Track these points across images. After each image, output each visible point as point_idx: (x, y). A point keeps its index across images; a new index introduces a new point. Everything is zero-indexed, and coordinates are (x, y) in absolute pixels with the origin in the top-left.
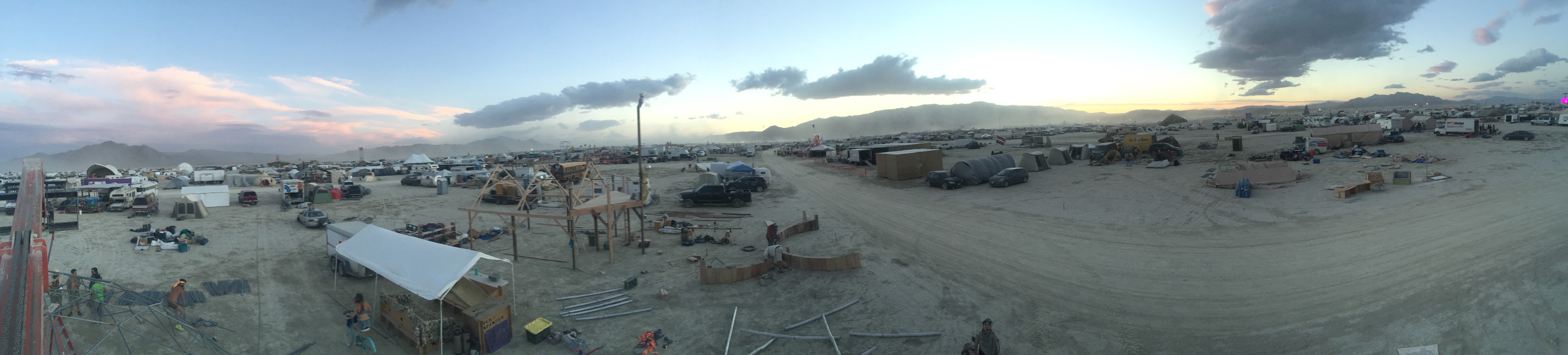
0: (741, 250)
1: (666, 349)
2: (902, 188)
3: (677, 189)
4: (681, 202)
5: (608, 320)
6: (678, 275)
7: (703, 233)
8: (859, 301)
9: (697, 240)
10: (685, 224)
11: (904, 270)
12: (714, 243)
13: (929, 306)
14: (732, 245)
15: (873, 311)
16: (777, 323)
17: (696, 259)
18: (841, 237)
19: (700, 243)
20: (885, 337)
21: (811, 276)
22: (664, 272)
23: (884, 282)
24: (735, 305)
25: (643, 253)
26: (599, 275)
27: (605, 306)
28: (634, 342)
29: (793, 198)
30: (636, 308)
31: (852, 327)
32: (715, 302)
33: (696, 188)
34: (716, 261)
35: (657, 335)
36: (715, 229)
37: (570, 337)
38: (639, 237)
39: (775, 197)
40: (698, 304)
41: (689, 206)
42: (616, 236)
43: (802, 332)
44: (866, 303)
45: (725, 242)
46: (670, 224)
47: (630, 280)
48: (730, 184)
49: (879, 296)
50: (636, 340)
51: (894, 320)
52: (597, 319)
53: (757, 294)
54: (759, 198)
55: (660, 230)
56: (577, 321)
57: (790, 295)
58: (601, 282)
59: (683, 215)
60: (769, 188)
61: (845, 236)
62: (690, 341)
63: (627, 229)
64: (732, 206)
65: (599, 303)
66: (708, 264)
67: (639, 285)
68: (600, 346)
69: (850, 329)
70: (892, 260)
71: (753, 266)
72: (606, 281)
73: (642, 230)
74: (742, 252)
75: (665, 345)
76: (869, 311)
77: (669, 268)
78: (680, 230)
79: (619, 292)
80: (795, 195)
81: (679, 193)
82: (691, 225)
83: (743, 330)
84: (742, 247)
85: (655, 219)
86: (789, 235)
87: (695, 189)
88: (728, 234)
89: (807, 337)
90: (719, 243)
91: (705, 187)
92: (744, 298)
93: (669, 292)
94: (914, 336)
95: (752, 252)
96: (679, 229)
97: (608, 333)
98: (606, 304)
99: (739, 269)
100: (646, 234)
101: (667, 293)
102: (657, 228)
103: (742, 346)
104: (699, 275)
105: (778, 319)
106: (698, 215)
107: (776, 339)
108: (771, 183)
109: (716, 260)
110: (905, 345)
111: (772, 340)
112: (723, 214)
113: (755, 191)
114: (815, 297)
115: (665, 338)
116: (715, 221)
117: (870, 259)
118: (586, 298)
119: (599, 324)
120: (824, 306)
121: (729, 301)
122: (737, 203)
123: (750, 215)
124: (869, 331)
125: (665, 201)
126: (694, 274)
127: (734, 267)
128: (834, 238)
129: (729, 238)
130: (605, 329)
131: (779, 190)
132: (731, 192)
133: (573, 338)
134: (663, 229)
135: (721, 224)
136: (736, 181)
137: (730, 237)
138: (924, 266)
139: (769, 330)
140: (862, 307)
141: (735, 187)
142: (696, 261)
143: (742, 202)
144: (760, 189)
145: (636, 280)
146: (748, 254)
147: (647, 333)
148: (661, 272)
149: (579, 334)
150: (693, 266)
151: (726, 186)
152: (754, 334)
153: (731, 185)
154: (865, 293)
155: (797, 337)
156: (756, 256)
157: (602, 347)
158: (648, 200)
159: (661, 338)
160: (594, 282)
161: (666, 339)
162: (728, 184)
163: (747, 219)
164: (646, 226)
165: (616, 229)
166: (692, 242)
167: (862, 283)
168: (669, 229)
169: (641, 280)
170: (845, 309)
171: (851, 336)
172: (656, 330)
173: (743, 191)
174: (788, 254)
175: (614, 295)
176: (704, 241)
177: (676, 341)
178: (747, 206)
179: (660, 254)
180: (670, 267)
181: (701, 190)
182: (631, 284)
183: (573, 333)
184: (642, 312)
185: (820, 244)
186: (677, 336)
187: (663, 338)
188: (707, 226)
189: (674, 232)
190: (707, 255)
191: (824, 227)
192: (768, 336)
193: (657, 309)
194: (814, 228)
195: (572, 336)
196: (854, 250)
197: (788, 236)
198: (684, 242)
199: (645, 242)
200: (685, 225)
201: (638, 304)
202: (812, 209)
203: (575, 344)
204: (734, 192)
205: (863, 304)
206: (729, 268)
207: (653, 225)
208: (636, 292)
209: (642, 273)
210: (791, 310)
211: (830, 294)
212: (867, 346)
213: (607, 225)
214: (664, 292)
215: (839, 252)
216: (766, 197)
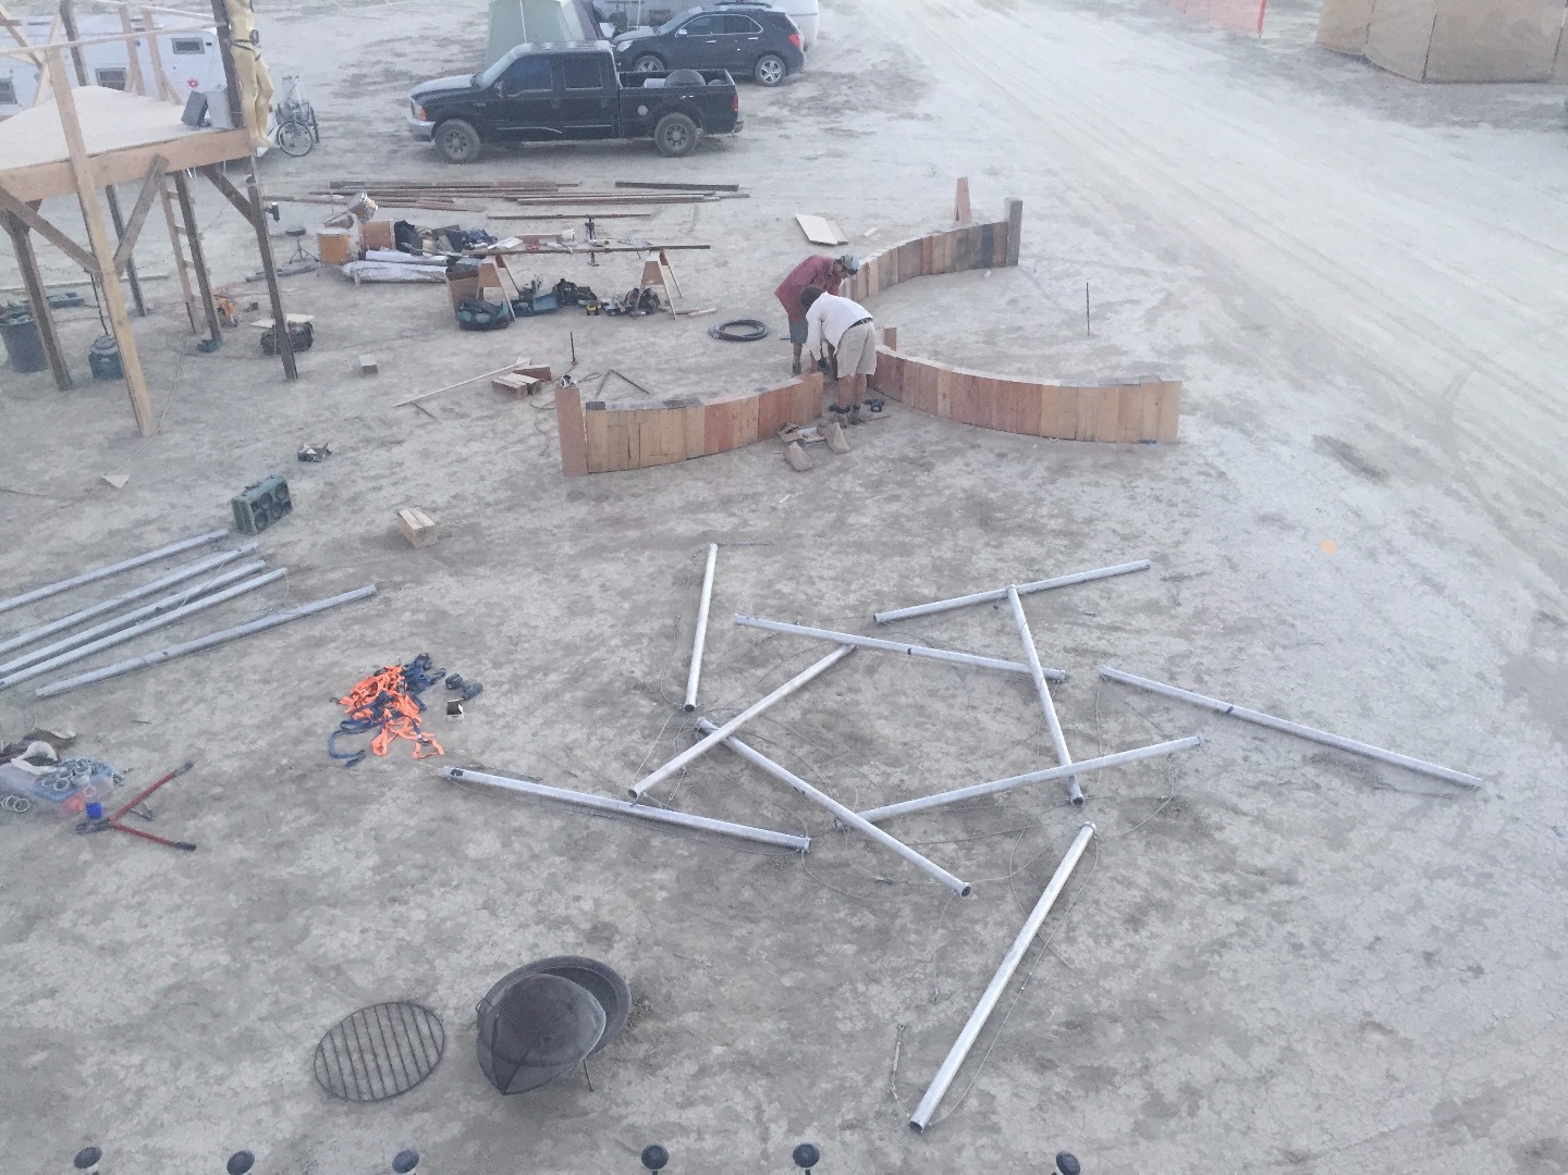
0: (710, 334)
1: (462, 716)
2: (1430, 120)
3: (391, 76)
4: (426, 138)
5: (190, 661)
6: (465, 452)
7: (547, 272)
8: (1147, 568)
9: (524, 305)
10: (460, 235)
11: (1363, 494)
12: (597, 313)
13: (1446, 662)
14: (672, 317)
15: (1200, 615)
16: (852, 599)
17: (531, 380)
18: (1109, 306)
19: (536, 313)
20: (1237, 718)
21: (973, 447)
22: (400, 442)
23: (1265, 519)
24: (706, 537)
25: (291, 373)
26: (99, 491)
27: (159, 611)
28: (326, 716)
29: (912, 117)
30: (307, 596)
31: (1111, 651)
32: (633, 534)
33: (485, 68)
34: (615, 385)
35: (416, 677)
36: (592, 253)
37: (28, 767)
38: (255, 306)
39: (837, 110)
40: (568, 549)
41: (458, 155)
42: (141, 310)
43: (936, 634)
44: (1179, 579)
45: (643, 304)
46: (393, 240)
47: (255, 494)
48: (636, 43)
49: (1233, 567)
50: (333, 707)
51: (1282, 668)
52: (136, 670)
53: (783, 501)
54: (772, 111)
55: (347, 269)
56: (43, 698)
57: (894, 507)
58: (116, 523)
59: (442, 195)
60: (808, 66)
61: (1121, 303)
62: (553, 677)
63: (192, 273)
64: (655, 150)
65: (128, 604)
66: (587, 396)
67: (299, 507)
68: (177, 765)
69: (1106, 655)
70: (1316, 438)
71: (764, 397)
72: (139, 512)
73: (269, 274)
74: (715, 344)
75: (457, 703)
76: (1186, 610)
77: (423, 426)
78: (439, 264)
79: (216, 544)
80: (922, 107)
81: (408, 95)
82: (490, 240)
83: (741, 619)
84: (716, 323)
85: (316, 220)
86: (896, 278)
87: (477, 73)
88: (652, 272)
89: (953, 655)
90: (617, 312)
91: (523, 61)
92: (733, 515)
93: (437, 517)
94: (1355, 753)
95: (753, 344)
96: (435, 262)
97: (200, 711)
98: (164, 602)
99: (713, 410)
100: (287, 288)
101: (429, 522)
102: (332, 260)
103: (741, 671)
104: (557, 443)
105: (853, 587)
106: (511, 193)
107: (854, 651)
108: (816, 42)
109: (614, 379)
110: (1310, 771)
111: (839, 653)
112: (619, 185)
113: (751, 79)
114: (985, 523)
115: (448, 682)
116: (590, 218)
117: (1218, 415)
118: (57, 599)
119: (151, 685)
120: (1016, 559)
121: (684, 527)
122: (677, 135)
123: (734, 188)
124: (1172, 678)
125: (343, 136)
126: (533, 441)
127: (693, 401)
128: (1077, 305)
129: (656, 289)
130: (183, 701)
131: (852, 77)
132: (649, 83)
133: (46, 769)
134: (361, 264)
135: (614, 230)
136: (664, 30)
137: (660, 281)
138: (1461, 499)
139: (826, 621)
140: (1158, 592)
141: (659, 56)
142: (530, 390)
143: (699, 131)
144: (771, 70)
145: (283, 487)
146: (736, 350)
147: (376, 674)
148: (386, 444)
149: (64, 745)
150: (522, 409)
151: (621, 56)
152: (780, 635)
153: (641, 50)
154: (1178, 544)
155: (917, 648)
156: (770, 360)
157: (189, 766)
158: (266, 136)
159: (433, 682)
160: (88, 525)
161: (454, 684)
162: (626, 46)
163: (725, 208)
164: (282, 253)
165: (133, 281)
166: (505, 311)
167: (1171, 504)
168: (390, 262)
169: (302, 488)
170: (1093, 586)
171: (1105, 679)
172: (409, 658)
173: (701, 79)
174: (894, 354)
175: (190, 563)
176: (551, 304)
177: (497, 684)
178: (716, 148)
179: (370, 371)
180: (424, 418)
181: (508, 75)
182: (268, 507)
183: (33, 748)
184: (336, 607)
185: (1020, 328)
186: (497, 665)
187: (442, 682)
188: (559, 239)
189: (415, 276)
190: (574, 362)
191: (1039, 259)
192: (821, 640)
193: (397, 586)
194: (997, 258)
195: (39, 760)
196: (1157, 367)
197: (890, 284)
198: (467, 316)
199: (291, 325)
200: (458, 239)
201: (312, 581)
202: (993, 172)
203: (60, 785)
204: (659, 83)
205: (1165, 579)
206: (673, 404)
207: (313, 249)
208: (293, 538)
209: (304, 458)
210: (897, 559)
211: (1044, 521)
212: (1157, 726)
213: (89, 260)
214: (416, 520)
215: (1092, 367)
216: (796, 108)
